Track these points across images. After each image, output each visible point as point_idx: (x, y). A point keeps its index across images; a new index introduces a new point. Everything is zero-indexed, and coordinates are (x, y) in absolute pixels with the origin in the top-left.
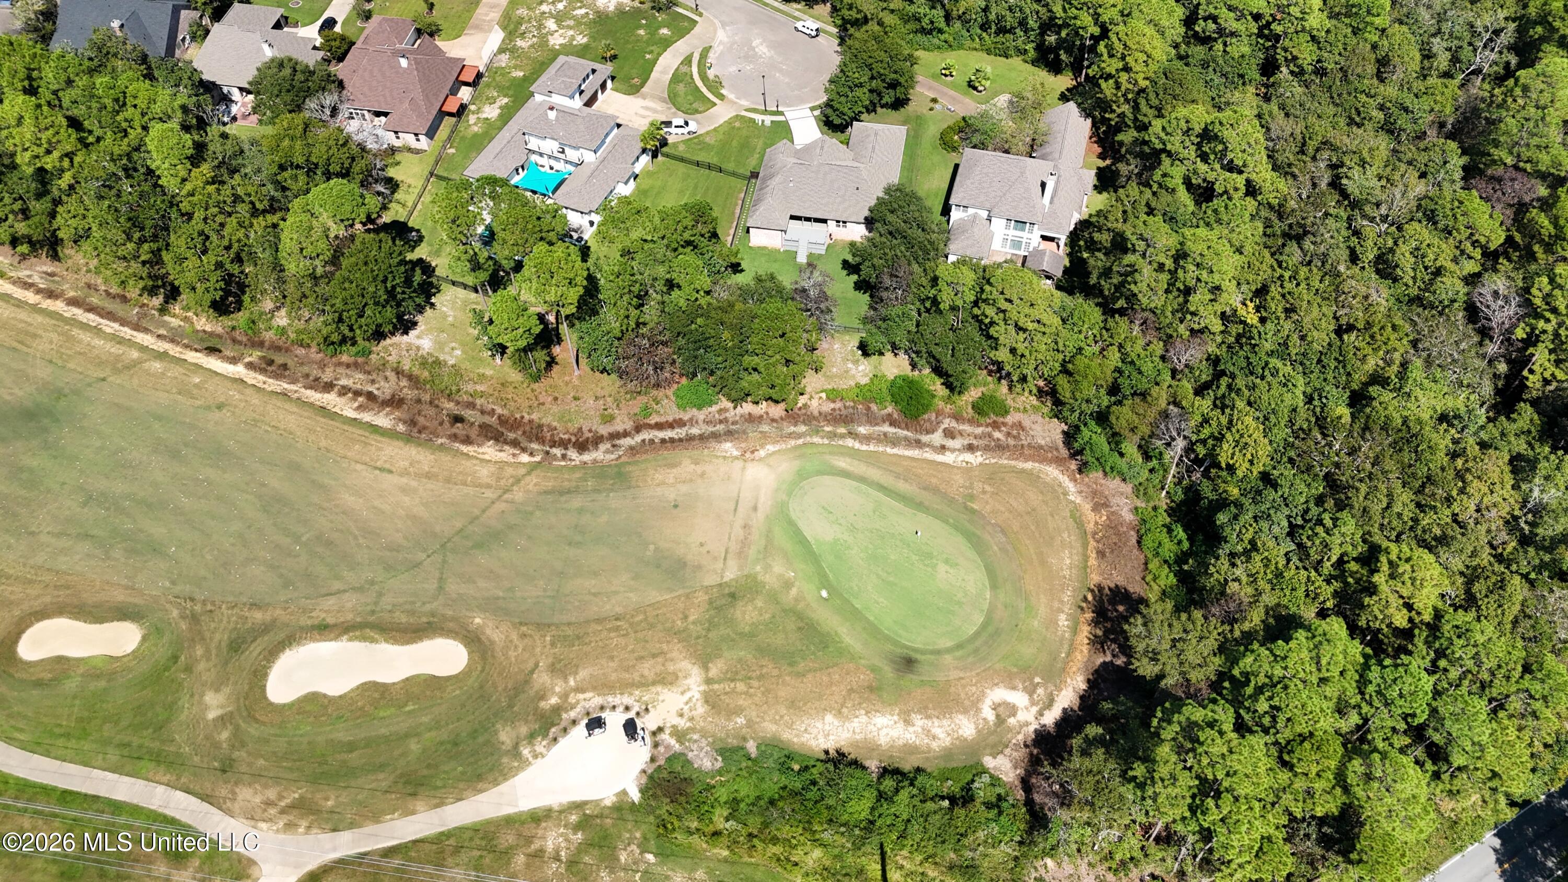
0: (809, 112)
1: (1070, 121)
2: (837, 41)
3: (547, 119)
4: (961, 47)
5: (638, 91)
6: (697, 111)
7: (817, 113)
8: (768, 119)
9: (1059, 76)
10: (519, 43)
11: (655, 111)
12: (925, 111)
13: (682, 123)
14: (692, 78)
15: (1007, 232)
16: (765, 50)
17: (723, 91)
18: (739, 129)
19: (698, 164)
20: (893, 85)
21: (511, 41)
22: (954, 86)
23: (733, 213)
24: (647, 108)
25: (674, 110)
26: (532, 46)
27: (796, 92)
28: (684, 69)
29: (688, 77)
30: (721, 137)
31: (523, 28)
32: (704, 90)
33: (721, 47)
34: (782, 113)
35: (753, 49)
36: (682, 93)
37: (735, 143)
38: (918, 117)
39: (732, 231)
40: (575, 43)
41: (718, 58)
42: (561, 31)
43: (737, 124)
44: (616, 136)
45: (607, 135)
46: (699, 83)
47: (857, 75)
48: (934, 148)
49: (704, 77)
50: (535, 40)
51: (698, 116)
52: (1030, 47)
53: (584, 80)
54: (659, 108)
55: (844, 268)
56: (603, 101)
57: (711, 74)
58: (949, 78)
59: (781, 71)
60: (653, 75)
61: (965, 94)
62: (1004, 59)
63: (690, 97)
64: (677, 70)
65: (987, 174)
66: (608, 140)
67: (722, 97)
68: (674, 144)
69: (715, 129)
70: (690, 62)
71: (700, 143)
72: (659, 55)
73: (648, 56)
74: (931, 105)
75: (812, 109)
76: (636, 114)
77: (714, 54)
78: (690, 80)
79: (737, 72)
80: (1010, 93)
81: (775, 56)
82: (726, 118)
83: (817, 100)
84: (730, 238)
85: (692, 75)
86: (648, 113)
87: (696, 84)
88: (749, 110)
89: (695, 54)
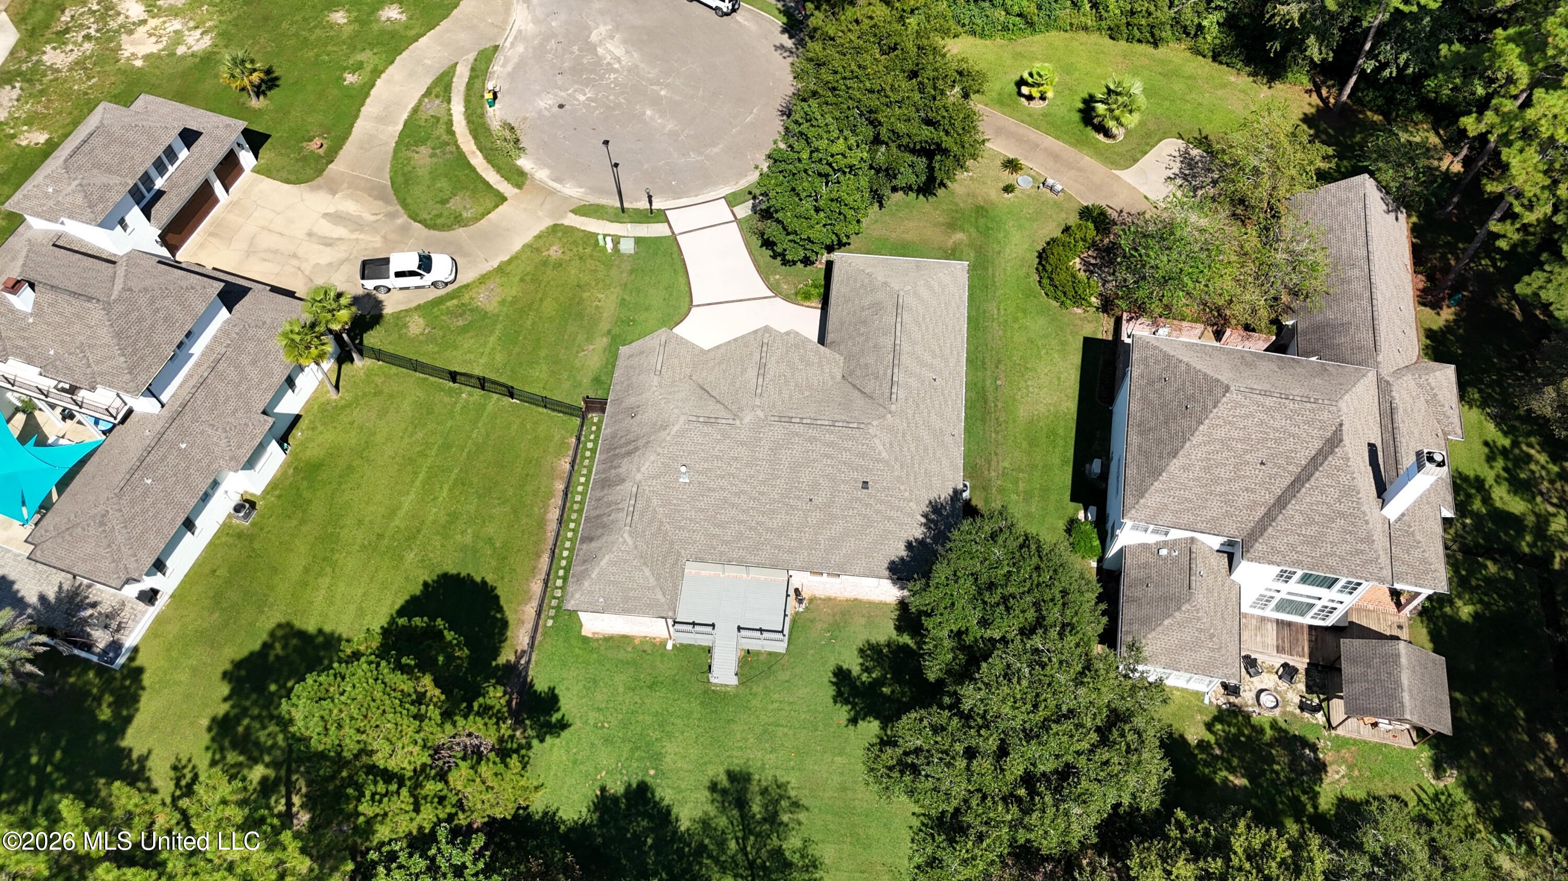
0: (722, 211)
1: (1373, 232)
2: (779, 22)
4: (1052, 23)
5: (320, 172)
6: (458, 221)
7: (744, 210)
8: (629, 231)
9: (1278, 85)
10: (53, 57)
11: (356, 224)
12: (994, 193)
13: (413, 265)
14: (451, 133)
15: (1280, 585)
16: (619, 52)
17: (524, 163)
18: (558, 265)
19: (453, 376)
20: (930, 151)
21: (31, 52)
22: (1049, 124)
23: (542, 523)
24: (337, 218)
25: (403, 219)
26: (79, 64)
27: (693, 157)
28: (433, 107)
29: (441, 130)
30: (513, 291)
31: (66, 18)
32: (477, 160)
33: (520, 48)
34: (660, 216)
35: (592, 48)
36: (422, 172)
37: (549, 307)
38: (981, 211)
39: (537, 587)
40: (181, 50)
41: (512, 76)
42: (153, 23)
43: (555, 252)
44: (224, 331)
46: (467, 144)
47: (840, 145)
48: (1029, 294)
49: (478, 127)
50: (88, 46)
51: (461, 232)
52: (1211, 21)
53: (160, 167)
54: (368, 217)
55: (840, 697)
56: (233, 205)
57: (495, 115)
58: (1037, 105)
59: (656, 101)
60: (361, 127)
61: (1079, 143)
62: (1148, 49)
63: (443, 183)
64: (415, 110)
65: (1225, 443)
66: (198, 349)
67: (518, 178)
68: (398, 316)
69: (501, 270)
70: (448, 88)
71: (462, 310)
72: (377, 73)
73: (350, 78)
74: (1007, 177)
75: (732, 201)
76: (310, 234)
77: (503, 66)
78: (445, 137)
79: (556, 109)
80: (1181, 137)
81: (642, 65)
82: (527, 236)
83: (743, 175)
84: (530, 611)
85: (450, 123)
86: (340, 231)
87: (458, 147)
88: (584, 210)
89: (459, 69)
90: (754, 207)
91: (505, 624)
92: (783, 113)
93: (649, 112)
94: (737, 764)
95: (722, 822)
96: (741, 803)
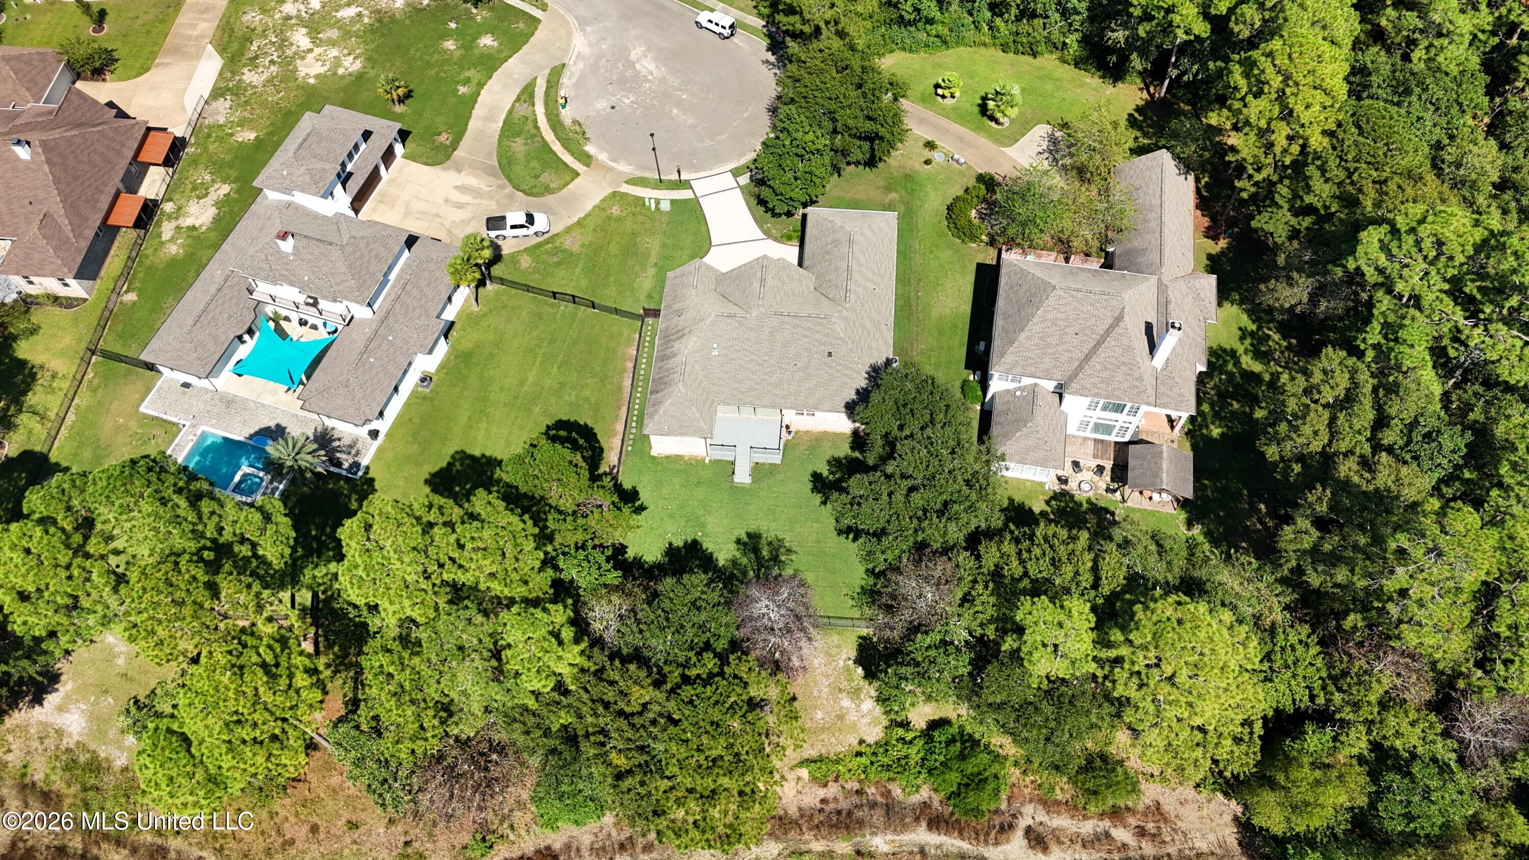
0: (728, 180)
1: (1166, 189)
2: (764, 43)
3: (279, 252)
4: (960, 41)
5: (448, 157)
6: (547, 190)
7: (744, 179)
8: (666, 197)
9: (1120, 85)
10: (249, 77)
11: (478, 194)
12: (918, 165)
13: (522, 220)
14: (537, 128)
15: (1091, 413)
16: (652, 67)
17: (590, 148)
18: (619, 219)
19: (554, 295)
20: (871, 138)
21: (234, 73)
22: (957, 115)
23: (620, 388)
24: (464, 189)
25: (509, 189)
26: (269, 81)
27: (707, 143)
28: (523, 110)
29: (530, 125)
30: (590, 238)
31: (254, 47)
32: (557, 147)
33: (581, 65)
34: (686, 185)
35: (632, 65)
36: (520, 156)
37: (614, 248)
38: (909, 178)
39: (620, 427)
40: (341, 71)
41: (576, 86)
42: (318, 51)
43: (615, 211)
44: (407, 265)
45: (390, 268)
46: (549, 135)
48: (940, 235)
49: (556, 124)
50: (273, 68)
51: (549, 198)
52: (1072, 40)
53: (350, 156)
54: (485, 188)
55: (815, 489)
56: (392, 181)
57: (567, 115)
58: (949, 101)
59: (679, 103)
60: (474, 124)
61: (978, 129)
62: (1028, 59)
63: (535, 164)
64: (510, 112)
65: (1053, 322)
66: (392, 276)
67: (586, 159)
68: (513, 255)
69: (579, 223)
70: (532, 96)
71: (556, 251)
72: (481, 85)
73: (462, 90)
74: (928, 155)
75: (736, 173)
76: (446, 201)
77: (570, 79)
78: (533, 131)
79: (609, 110)
80: (1049, 123)
81: (668, 77)
82: (596, 201)
83: (742, 155)
84: (617, 441)
85: (535, 121)
86: (466, 198)
87: (543, 138)
88: (633, 182)
89: (538, 81)
90: (751, 177)
91: (601, 450)
92: (769, 110)
93: (675, 111)
94: (752, 528)
95: (744, 561)
96: (756, 550)
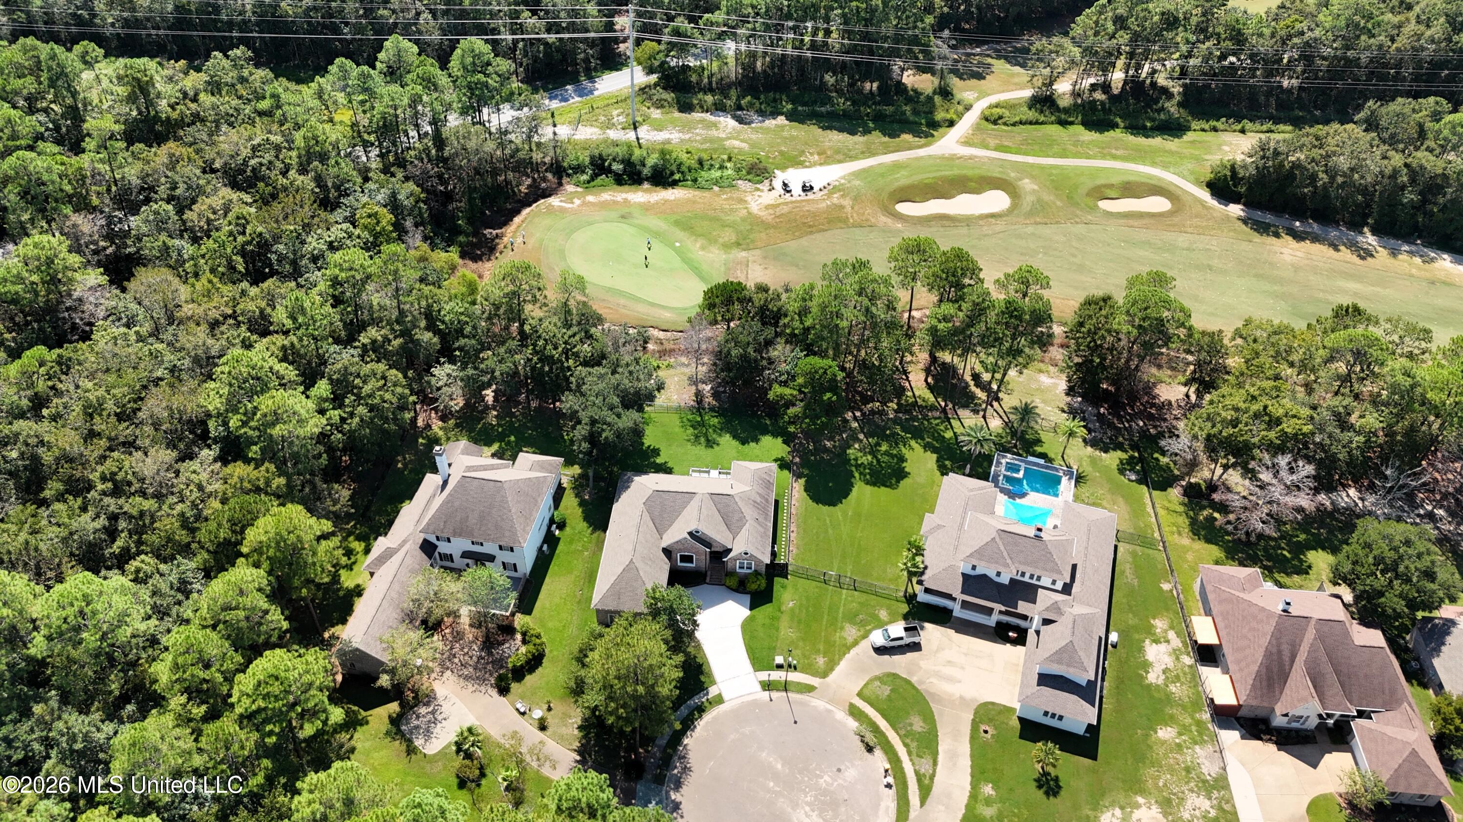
0: (727, 689)
5: (976, 711)
6: (881, 680)
7: (713, 690)
12: (559, 706)
14: (906, 745)
17: (853, 724)
18: (816, 651)
19: (855, 587)
24: (950, 679)
25: (914, 680)
28: (924, 766)
29: (912, 746)
30: (837, 635)
32: (883, 724)
34: (763, 686)
36: (913, 712)
37: (817, 628)
43: (821, 661)
46: (893, 737)
49: (889, 750)
51: (877, 671)
57: (879, 759)
59: (776, 775)
60: (965, 748)
63: (898, 704)
64: (935, 763)
67: (854, 711)
68: (895, 621)
69: (848, 648)
70: (919, 782)
71: (862, 625)
72: (972, 794)
73: (989, 788)
74: (548, 717)
76: (963, 668)
77: (888, 808)
78: (908, 741)
79: (843, 768)
80: (425, 755)
81: (789, 810)
82: (838, 670)
83: (715, 719)
84: (795, 493)
85: (909, 753)
86: (948, 671)
87: (898, 734)
88: (810, 689)
89: (918, 803)
90: (707, 694)
91: (806, 490)
92: (690, 769)
93: (779, 766)
94: (710, 450)
95: (714, 436)
96: (708, 441)
